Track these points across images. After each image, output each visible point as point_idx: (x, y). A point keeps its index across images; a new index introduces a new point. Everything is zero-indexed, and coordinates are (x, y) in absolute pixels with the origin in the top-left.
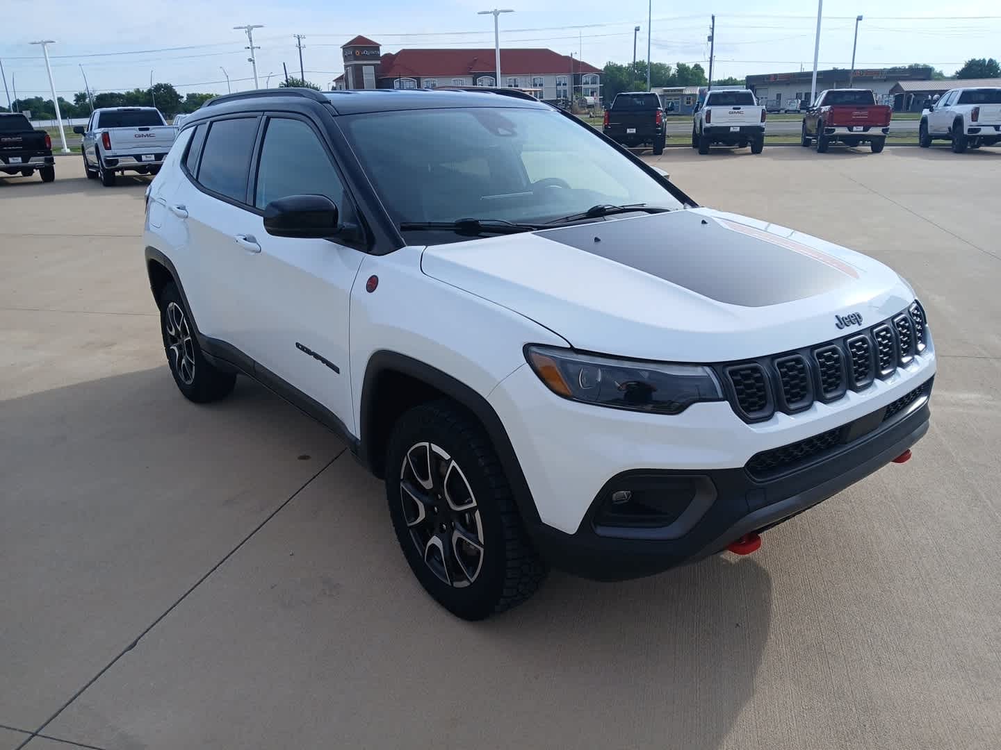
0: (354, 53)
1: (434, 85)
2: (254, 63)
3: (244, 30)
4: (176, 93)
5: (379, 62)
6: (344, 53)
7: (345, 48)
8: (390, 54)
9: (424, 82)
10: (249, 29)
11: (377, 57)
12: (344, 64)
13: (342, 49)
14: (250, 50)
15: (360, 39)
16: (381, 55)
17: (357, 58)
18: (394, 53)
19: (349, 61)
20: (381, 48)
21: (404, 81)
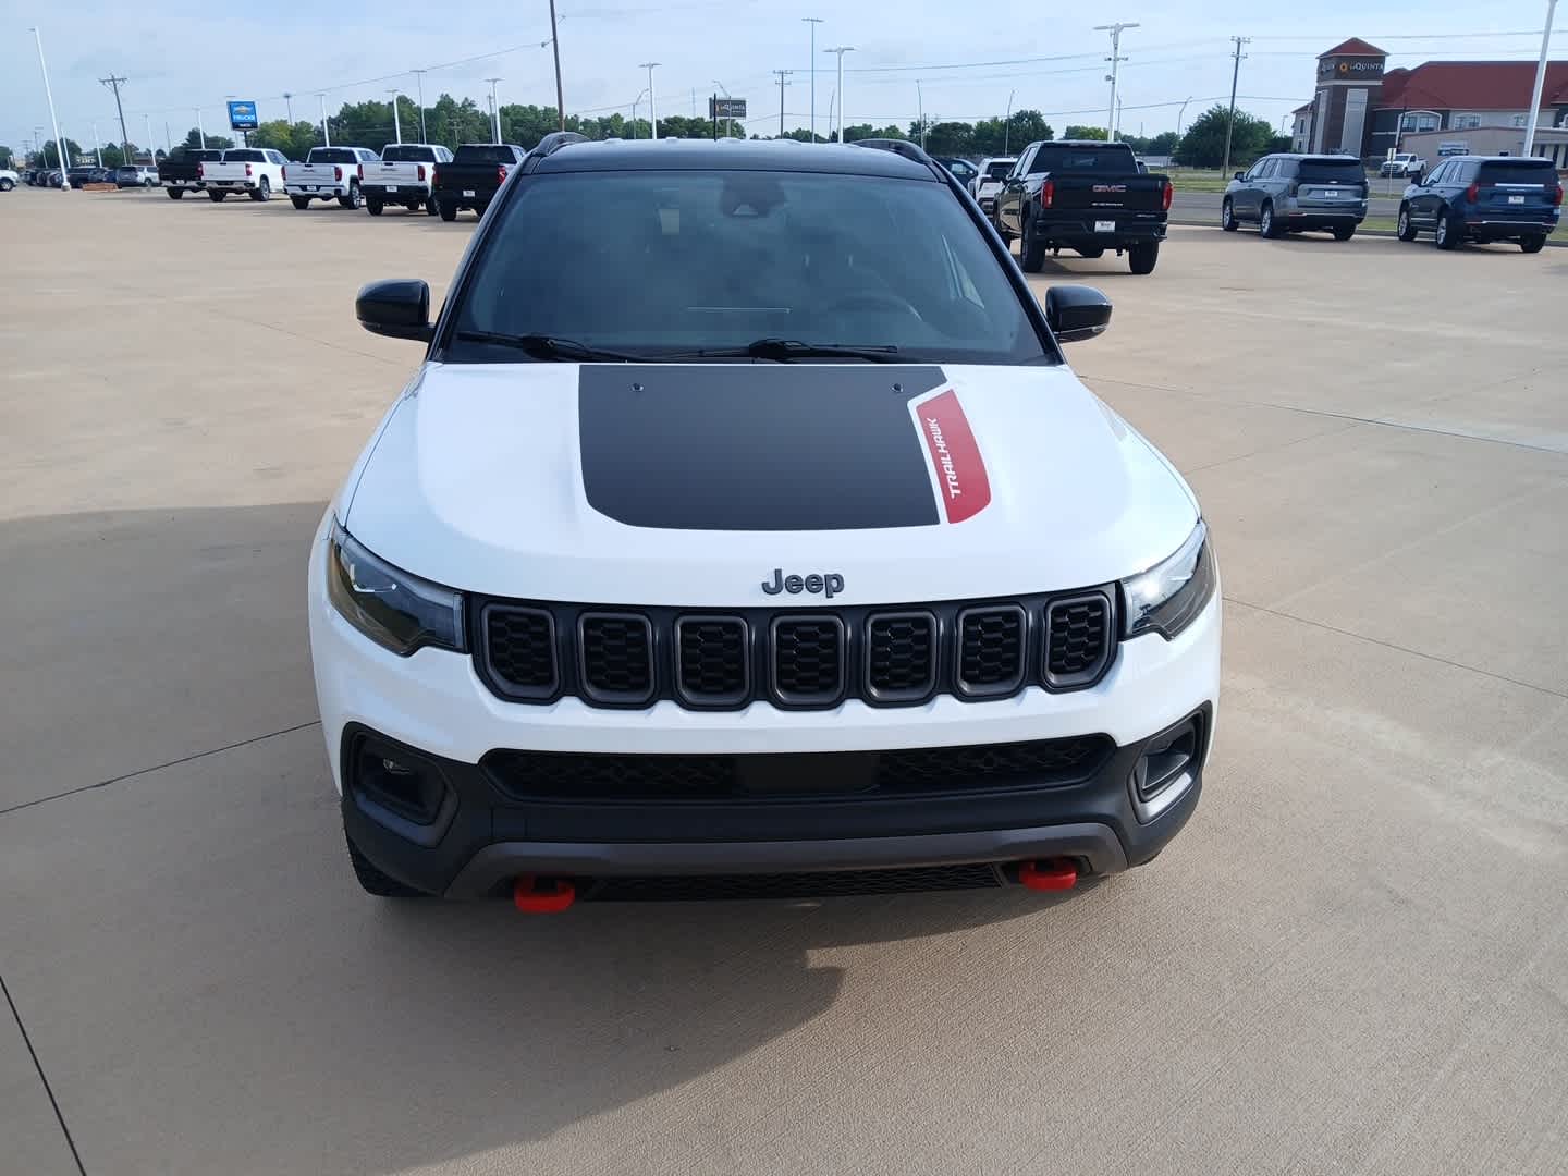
0: (1337, 67)
1: (1474, 124)
2: (1114, 83)
3: (1108, 31)
4: (1044, 124)
5: (1379, 83)
6: (1320, 66)
7: (1324, 59)
8: (1403, 70)
9: (1455, 120)
10: (1116, 31)
11: (1377, 74)
12: (1316, 84)
13: (1318, 61)
14: (1111, 62)
15: (1354, 44)
16: (1386, 71)
17: (1340, 75)
18: (1410, 68)
19: (1328, 79)
20: (1387, 58)
21: (1418, 116)
